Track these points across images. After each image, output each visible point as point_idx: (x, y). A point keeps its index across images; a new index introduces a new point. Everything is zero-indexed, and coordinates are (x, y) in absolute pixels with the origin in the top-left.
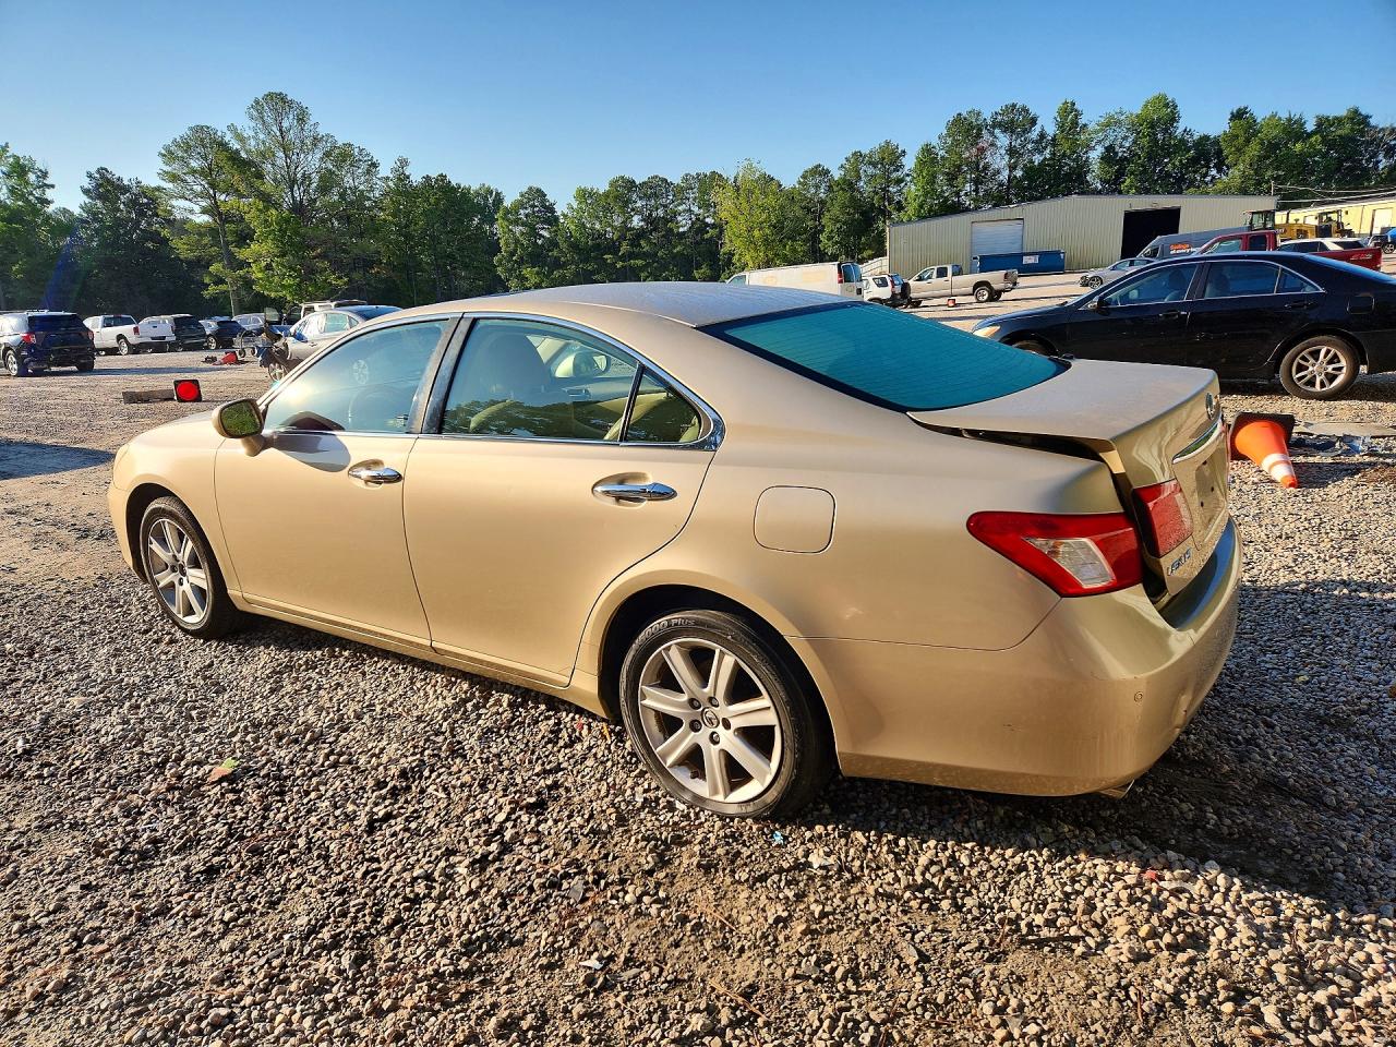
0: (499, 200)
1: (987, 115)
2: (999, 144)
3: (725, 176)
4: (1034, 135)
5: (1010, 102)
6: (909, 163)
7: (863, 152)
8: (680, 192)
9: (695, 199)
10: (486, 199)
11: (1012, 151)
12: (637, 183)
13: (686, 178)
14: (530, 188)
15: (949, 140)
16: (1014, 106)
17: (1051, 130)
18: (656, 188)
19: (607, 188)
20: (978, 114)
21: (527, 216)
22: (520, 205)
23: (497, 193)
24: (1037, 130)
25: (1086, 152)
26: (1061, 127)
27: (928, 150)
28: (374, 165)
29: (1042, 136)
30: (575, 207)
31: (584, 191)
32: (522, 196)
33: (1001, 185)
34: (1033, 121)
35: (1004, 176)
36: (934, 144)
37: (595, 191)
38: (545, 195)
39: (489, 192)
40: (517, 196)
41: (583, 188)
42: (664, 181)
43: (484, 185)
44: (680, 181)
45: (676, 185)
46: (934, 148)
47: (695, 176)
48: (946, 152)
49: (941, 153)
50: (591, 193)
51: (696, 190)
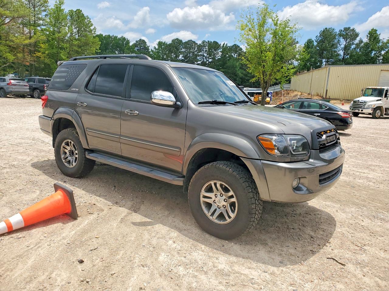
0: (128, 42)
1: (337, 31)
2: (341, 43)
3: (219, 43)
4: (357, 41)
5: (347, 27)
8: (200, 48)
9: (206, 51)
10: (123, 42)
11: (346, 48)
12: (183, 42)
13: (204, 42)
14: (140, 39)
15: (320, 38)
16: (349, 28)
17: (365, 40)
19: (171, 42)
20: (334, 29)
21: (138, 50)
22: (135, 45)
23: (127, 40)
24: (358, 39)
25: (381, 51)
26: (370, 40)
27: (310, 42)
29: (361, 41)
30: (157, 47)
32: (136, 42)
34: (357, 35)
35: (341, 57)
36: (314, 39)
37: (166, 43)
38: (146, 43)
39: (124, 39)
40: (135, 42)
41: (161, 41)
42: (194, 42)
43: (123, 36)
44: (201, 43)
45: (199, 44)
46: (313, 41)
47: (207, 42)
48: (318, 43)
49: (315, 44)
50: (164, 44)
51: (207, 47)
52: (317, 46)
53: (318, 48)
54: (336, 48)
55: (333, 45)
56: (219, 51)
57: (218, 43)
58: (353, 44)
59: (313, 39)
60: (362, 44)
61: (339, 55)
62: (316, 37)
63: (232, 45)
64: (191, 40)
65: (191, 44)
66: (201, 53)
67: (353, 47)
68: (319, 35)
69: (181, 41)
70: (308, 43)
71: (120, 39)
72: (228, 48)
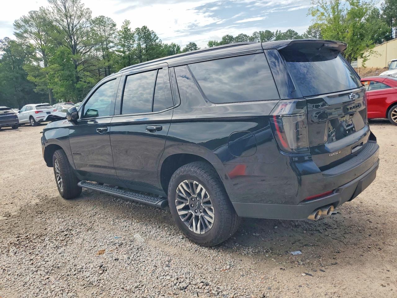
0: (178, 48)
3: (272, 32)
10: (173, 48)
12: (234, 37)
13: (255, 34)
14: (190, 43)
15: (386, 5)
19: (222, 40)
22: (186, 50)
23: (178, 46)
27: (375, 11)
28: (114, 25)
32: (187, 46)
37: (216, 42)
38: (196, 45)
39: (175, 45)
40: (185, 47)
41: (211, 41)
42: (245, 36)
43: (173, 43)
44: (252, 35)
45: (250, 37)
46: (378, 10)
47: (259, 33)
48: (385, 11)
49: (381, 12)
51: (259, 38)
52: (384, 14)
53: (385, 17)
56: (273, 39)
57: (270, 32)
62: (381, 5)
63: (286, 31)
64: (242, 34)
65: (242, 38)
68: (384, 2)
70: (372, 14)
71: (170, 47)
72: (282, 35)
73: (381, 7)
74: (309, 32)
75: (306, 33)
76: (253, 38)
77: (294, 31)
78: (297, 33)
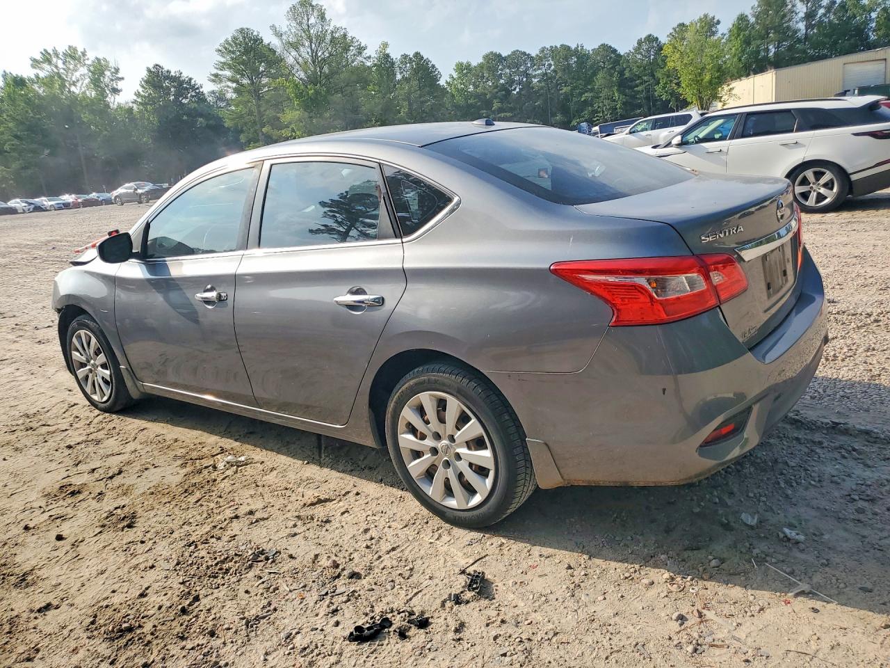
2: (798, 11)
6: (723, 29)
7: (687, 23)
8: (537, 61)
9: (549, 66)
11: (809, 16)
12: (503, 56)
13: (542, 50)
15: (759, 10)
18: (518, 59)
19: (481, 60)
27: (742, 18)
30: (455, 76)
31: (461, 64)
33: (799, 41)
35: (802, 34)
36: (748, 12)
37: (470, 64)
41: (461, 62)
42: (524, 53)
44: (538, 52)
45: (534, 56)
46: (746, 16)
47: (549, 48)
48: (757, 17)
49: (752, 20)
50: (468, 67)
51: (549, 59)
52: (757, 23)
53: (759, 27)
54: (790, 20)
55: (784, 16)
57: (569, 47)
58: (820, 7)
59: (746, 13)
60: (837, 5)
61: (796, 31)
62: (752, 8)
63: (597, 47)
64: (517, 51)
66: (539, 72)
67: (822, 11)
68: (756, 4)
69: (500, 55)
70: (738, 22)
72: (591, 52)
73: (751, 11)
74: (638, 50)
75: (632, 51)
76: (541, 59)
77: (610, 47)
78: (615, 51)
